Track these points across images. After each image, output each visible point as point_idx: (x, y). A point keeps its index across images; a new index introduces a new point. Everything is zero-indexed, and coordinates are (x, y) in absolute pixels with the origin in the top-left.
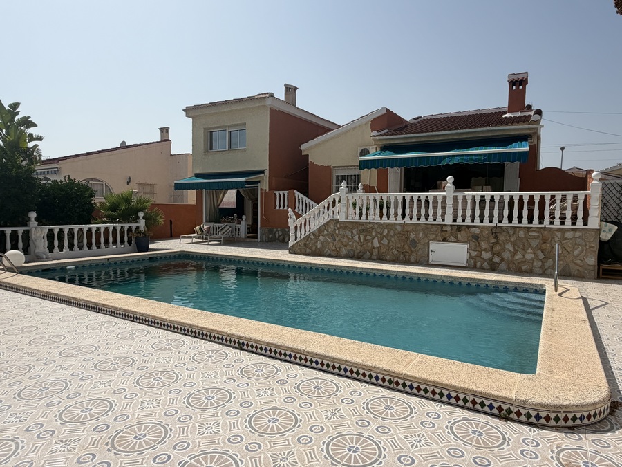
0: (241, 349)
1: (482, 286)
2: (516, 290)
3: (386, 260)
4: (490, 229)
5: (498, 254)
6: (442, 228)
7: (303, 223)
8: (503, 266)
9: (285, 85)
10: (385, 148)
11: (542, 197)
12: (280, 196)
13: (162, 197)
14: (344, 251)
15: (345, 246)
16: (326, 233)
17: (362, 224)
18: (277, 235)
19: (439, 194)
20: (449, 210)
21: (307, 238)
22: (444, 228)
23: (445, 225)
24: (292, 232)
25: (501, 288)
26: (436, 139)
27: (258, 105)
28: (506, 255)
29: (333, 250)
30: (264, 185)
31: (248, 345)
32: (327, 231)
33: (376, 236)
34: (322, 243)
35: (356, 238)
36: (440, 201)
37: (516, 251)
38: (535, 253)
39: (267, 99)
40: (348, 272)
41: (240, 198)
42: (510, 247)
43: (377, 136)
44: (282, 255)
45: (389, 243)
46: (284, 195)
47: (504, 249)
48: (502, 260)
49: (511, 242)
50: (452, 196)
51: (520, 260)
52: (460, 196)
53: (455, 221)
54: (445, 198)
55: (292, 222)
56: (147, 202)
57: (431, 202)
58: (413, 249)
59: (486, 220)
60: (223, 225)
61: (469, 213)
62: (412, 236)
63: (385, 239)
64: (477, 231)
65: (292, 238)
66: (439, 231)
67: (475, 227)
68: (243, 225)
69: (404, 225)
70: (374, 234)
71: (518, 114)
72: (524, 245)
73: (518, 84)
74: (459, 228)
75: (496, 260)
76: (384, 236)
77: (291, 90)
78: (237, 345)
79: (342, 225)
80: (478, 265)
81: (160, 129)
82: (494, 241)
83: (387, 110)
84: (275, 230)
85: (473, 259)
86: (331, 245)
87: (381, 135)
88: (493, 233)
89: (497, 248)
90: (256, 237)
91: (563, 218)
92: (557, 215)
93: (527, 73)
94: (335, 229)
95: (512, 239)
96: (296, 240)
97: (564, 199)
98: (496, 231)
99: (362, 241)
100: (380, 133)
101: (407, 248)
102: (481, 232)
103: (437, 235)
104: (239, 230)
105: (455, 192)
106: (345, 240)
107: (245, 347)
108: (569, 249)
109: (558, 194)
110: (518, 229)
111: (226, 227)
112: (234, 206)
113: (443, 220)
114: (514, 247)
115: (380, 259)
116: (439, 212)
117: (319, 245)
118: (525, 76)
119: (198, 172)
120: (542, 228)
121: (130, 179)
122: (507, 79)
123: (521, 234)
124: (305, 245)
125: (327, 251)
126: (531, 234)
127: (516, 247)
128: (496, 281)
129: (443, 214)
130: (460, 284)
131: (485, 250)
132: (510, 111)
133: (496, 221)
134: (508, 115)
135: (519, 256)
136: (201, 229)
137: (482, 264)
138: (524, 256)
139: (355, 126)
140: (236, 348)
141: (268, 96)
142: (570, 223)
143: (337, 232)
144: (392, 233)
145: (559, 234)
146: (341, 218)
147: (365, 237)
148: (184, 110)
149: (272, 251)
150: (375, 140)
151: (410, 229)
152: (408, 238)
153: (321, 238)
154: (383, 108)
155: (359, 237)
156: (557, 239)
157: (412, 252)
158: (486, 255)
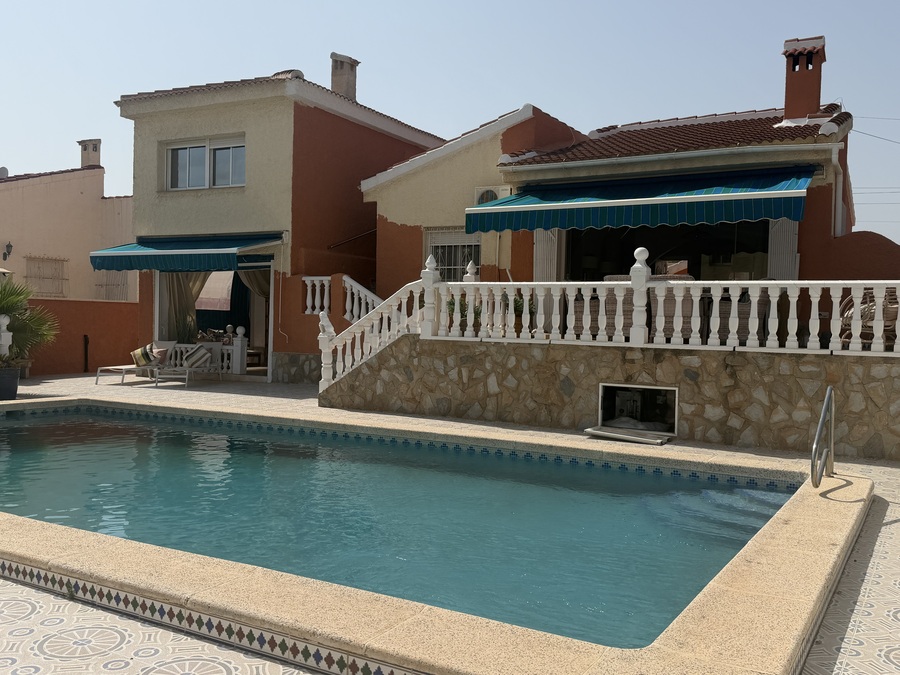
0: (72, 598)
1: (685, 475)
2: (752, 484)
3: (513, 421)
4: (721, 358)
5: (737, 410)
6: (624, 355)
7: (349, 342)
8: (748, 435)
9: (333, 55)
10: (527, 190)
11: (826, 292)
12: (314, 286)
13: (82, 287)
14: (428, 402)
15: (431, 391)
16: (393, 362)
17: (466, 345)
18: (306, 368)
19: (618, 284)
20: (639, 318)
21: (357, 373)
22: (629, 356)
23: (631, 349)
24: (326, 360)
25: (722, 481)
26: (628, 170)
27: (269, 94)
28: (755, 413)
29: (408, 400)
30: (282, 264)
31: (85, 589)
32: (396, 358)
33: (493, 370)
34: (385, 384)
35: (453, 374)
36: (620, 299)
37: (774, 404)
38: (811, 410)
39: (288, 84)
40: (419, 444)
41: (238, 290)
42: (760, 395)
43: (510, 164)
44: (304, 410)
45: (519, 385)
46: (322, 286)
47: (750, 401)
48: (747, 422)
49: (764, 384)
50: (644, 289)
51: (783, 424)
52: (660, 289)
53: (651, 340)
54: (630, 292)
55: (328, 340)
56: (19, 294)
57: (602, 299)
58: (567, 399)
59: (714, 338)
60: (195, 347)
61: (678, 324)
62: (565, 370)
63: (510, 376)
64: (695, 361)
65: (326, 373)
66: (619, 360)
67: (690, 352)
68: (237, 347)
69: (547, 348)
70: (488, 366)
71: (804, 122)
72: (790, 392)
73: (805, 61)
74: (659, 355)
75: (735, 422)
76: (510, 371)
77: (344, 67)
78: (65, 590)
79: (426, 348)
80: (698, 434)
81: (80, 143)
82: (728, 382)
83: (536, 110)
84: (303, 358)
85: (687, 420)
86: (403, 388)
87: (520, 163)
88: (727, 366)
89: (736, 398)
90: (265, 373)
91: (867, 336)
92: (857, 329)
93: (821, 37)
94: (411, 356)
95: (766, 379)
96: (334, 377)
97: (868, 297)
98: (732, 363)
99: (465, 380)
100: (517, 159)
101: (553, 396)
102: (704, 364)
103: (614, 370)
104: (229, 359)
105: (651, 279)
106: (431, 379)
107: (80, 594)
108: (880, 402)
109: (857, 285)
110: (777, 359)
111: (200, 351)
112: (227, 307)
113: (627, 339)
114: (770, 396)
115: (502, 420)
116: (619, 322)
117: (379, 389)
118: (818, 45)
119: (144, 233)
120: (824, 356)
121: (9, 247)
122: (783, 50)
123: (785, 368)
124: (352, 388)
125: (394, 401)
126: (804, 369)
127: (774, 396)
128: (711, 466)
129: (627, 326)
130: (640, 470)
131: (711, 401)
132: (789, 115)
133: (733, 341)
134: (785, 123)
135: (780, 416)
136: (146, 355)
137: (705, 431)
138: (790, 415)
139: (472, 142)
140: (63, 596)
141: (289, 76)
142: (882, 347)
143: (416, 361)
144: (525, 364)
145: (859, 370)
146: (424, 332)
147: (471, 372)
148: (116, 103)
149: (285, 400)
150: (506, 173)
151: (560, 355)
152: (556, 374)
153: (384, 374)
154: (527, 106)
155: (460, 372)
156: (855, 380)
157: (564, 404)
158: (714, 412)
